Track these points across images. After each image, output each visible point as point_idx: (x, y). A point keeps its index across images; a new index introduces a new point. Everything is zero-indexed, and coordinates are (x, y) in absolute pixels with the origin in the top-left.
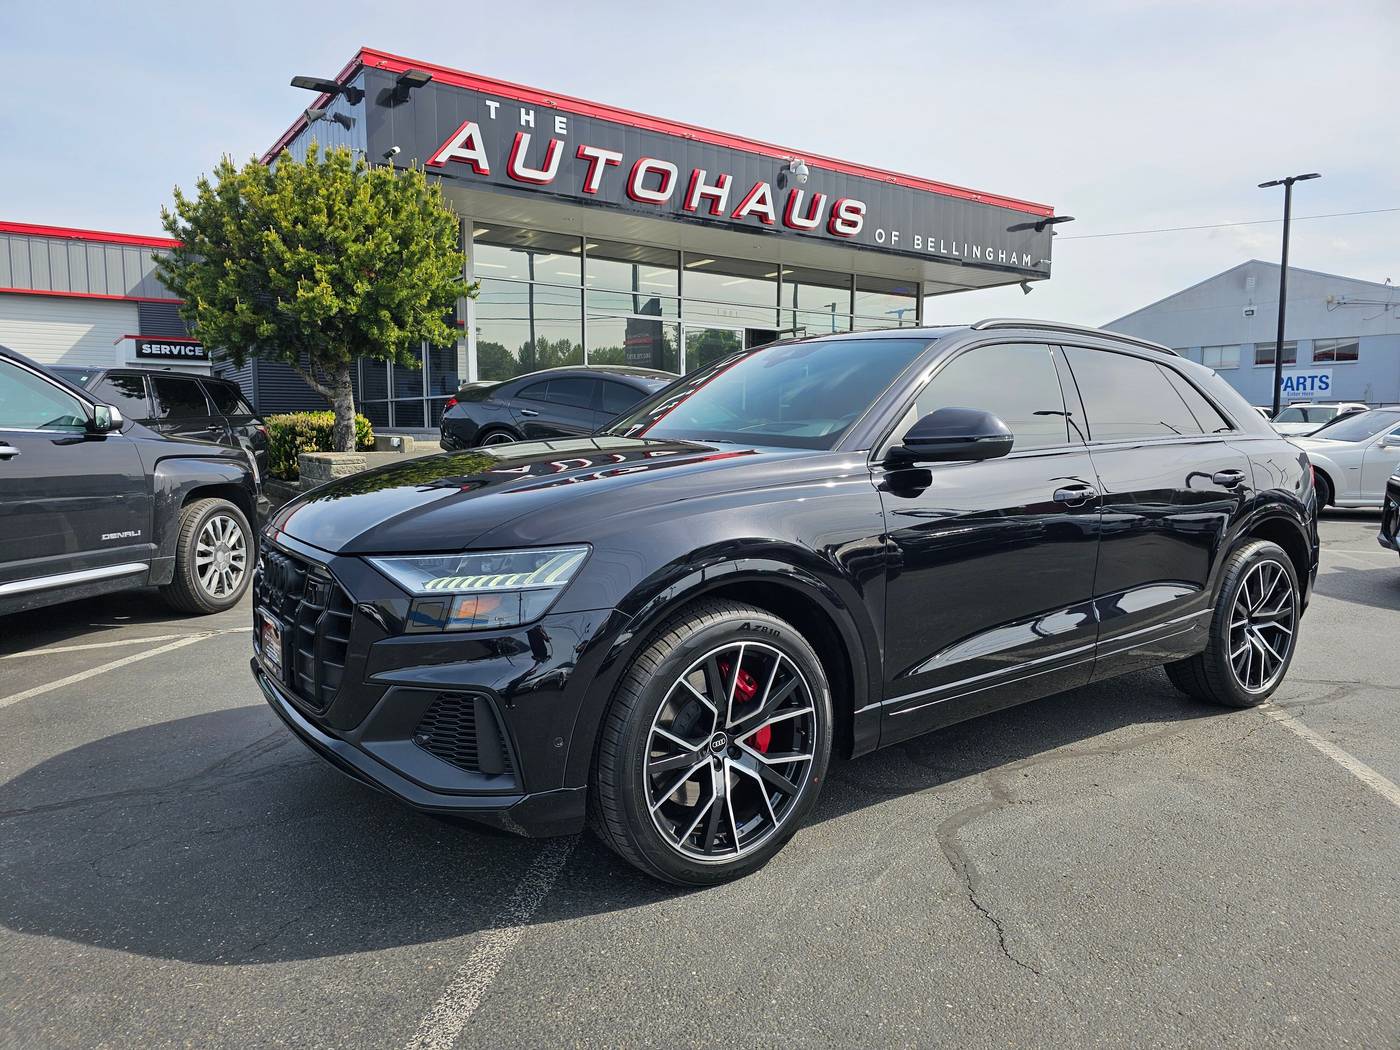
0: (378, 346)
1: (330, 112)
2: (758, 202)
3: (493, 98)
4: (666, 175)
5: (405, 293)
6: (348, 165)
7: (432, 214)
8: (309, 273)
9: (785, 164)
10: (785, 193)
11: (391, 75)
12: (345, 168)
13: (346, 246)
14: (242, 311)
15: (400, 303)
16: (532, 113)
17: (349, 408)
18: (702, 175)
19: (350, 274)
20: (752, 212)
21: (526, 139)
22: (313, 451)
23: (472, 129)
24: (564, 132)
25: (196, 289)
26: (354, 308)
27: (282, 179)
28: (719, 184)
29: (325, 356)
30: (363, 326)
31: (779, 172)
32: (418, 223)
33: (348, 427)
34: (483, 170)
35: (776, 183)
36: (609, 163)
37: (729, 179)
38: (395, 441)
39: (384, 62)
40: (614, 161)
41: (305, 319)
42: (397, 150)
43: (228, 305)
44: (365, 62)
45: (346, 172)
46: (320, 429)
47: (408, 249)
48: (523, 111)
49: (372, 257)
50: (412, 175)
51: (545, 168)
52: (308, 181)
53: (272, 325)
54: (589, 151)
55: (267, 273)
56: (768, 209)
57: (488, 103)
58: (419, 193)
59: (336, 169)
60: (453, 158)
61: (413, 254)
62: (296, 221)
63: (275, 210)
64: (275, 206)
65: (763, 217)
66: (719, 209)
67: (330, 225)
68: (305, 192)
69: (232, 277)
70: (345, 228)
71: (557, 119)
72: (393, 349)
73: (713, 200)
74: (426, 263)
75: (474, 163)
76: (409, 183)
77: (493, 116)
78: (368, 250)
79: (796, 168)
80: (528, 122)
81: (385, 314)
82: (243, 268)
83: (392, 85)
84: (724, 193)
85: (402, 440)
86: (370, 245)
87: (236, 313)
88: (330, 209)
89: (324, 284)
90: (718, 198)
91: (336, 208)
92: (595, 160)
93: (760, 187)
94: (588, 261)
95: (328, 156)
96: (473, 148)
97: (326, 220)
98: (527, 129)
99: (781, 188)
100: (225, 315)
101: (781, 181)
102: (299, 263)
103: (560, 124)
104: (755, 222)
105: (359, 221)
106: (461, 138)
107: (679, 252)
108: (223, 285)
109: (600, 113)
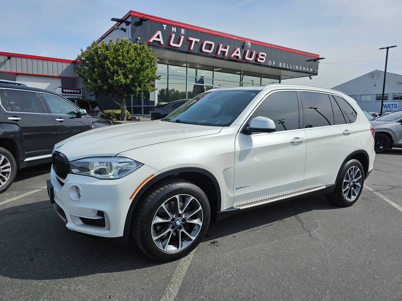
0: (134, 92)
1: (120, 27)
2: (236, 53)
3: (165, 24)
4: (211, 45)
5: (141, 78)
6: (127, 43)
7: (149, 57)
8: (117, 73)
9: (244, 42)
10: (244, 50)
11: (138, 18)
12: (127, 44)
13: (127, 65)
14: (99, 82)
15: (141, 81)
16: (175, 28)
17: (125, 109)
18: (221, 45)
19: (128, 73)
20: (234, 56)
21: (174, 35)
22: (115, 120)
23: (159, 33)
24: (184, 33)
25: (87, 76)
26: (128, 82)
27: (110, 47)
28: (226, 48)
29: (120, 95)
30: (131, 87)
31: (242, 44)
32: (146, 59)
33: (125, 114)
34: (162, 44)
35: (241, 48)
36: (196, 42)
37: (228, 47)
38: (137, 118)
39: (136, 14)
40: (197, 42)
41: (116, 85)
42: (139, 38)
43: (95, 81)
44: (131, 14)
45: (127, 45)
46: (117, 114)
47: (143, 66)
48: (173, 27)
49: (134, 68)
50: (144, 46)
51: (178, 43)
52: (117, 47)
53: (107, 86)
54: (191, 39)
55: (106, 72)
56: (239, 55)
57: (164, 25)
58: (146, 51)
59: (124, 44)
60: (154, 41)
61: (144, 67)
62: (114, 58)
63: (108, 55)
64: (108, 54)
65: (237, 57)
66: (226, 55)
67: (123, 59)
68: (116, 50)
69: (97, 73)
70: (127, 60)
71: (182, 30)
72: (138, 93)
73: (224, 53)
74: (148, 70)
75: (160, 42)
76: (143, 48)
77: (165, 29)
78: (133, 67)
79: (247, 43)
80: (174, 31)
81: (136, 84)
82: (100, 71)
83: (138, 20)
84: (227, 50)
85: (139, 118)
86: (133, 65)
87: (97, 83)
88: (123, 55)
89: (121, 76)
90: (225, 52)
91: (124, 55)
92: (192, 41)
93: (237, 49)
94: (188, 69)
95: (122, 40)
96: (159, 38)
97: (122, 58)
98: (174, 32)
99: (243, 49)
100: (94, 84)
101: (243, 47)
102: (114, 70)
103: (183, 31)
104: (235, 59)
105: (130, 58)
106: (156, 35)
107: (213, 66)
108: (94, 75)
109: (193, 28)
